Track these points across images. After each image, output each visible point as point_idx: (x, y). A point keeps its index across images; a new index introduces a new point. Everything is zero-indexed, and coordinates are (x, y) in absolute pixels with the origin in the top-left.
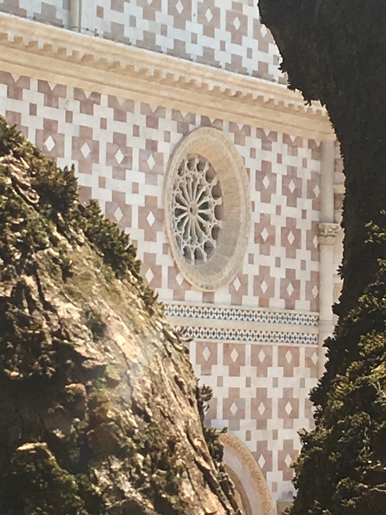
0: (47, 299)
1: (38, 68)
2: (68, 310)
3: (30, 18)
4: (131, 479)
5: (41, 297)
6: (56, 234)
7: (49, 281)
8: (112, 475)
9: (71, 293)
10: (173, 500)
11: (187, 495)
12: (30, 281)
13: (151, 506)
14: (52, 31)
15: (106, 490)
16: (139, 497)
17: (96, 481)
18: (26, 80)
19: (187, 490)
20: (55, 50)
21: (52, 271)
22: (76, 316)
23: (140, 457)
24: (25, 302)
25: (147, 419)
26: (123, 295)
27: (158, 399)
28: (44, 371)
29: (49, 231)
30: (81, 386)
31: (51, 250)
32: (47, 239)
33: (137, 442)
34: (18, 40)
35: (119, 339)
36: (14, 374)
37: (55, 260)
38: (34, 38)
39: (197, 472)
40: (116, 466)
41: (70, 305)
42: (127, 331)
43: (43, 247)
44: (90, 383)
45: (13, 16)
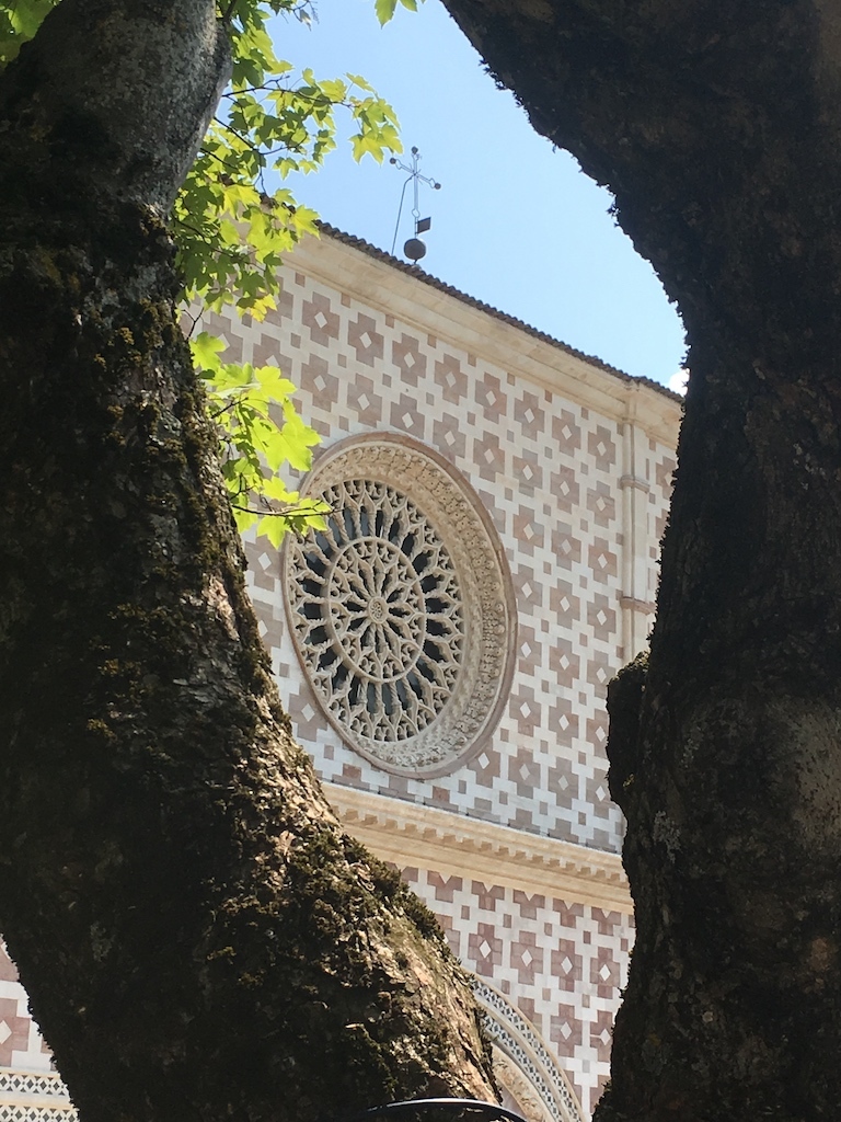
0: (372, 944)
1: (591, 895)
2: (386, 952)
3: (582, 844)
4: (415, 1049)
5: (369, 943)
6: (383, 908)
7: (374, 934)
8: (404, 1045)
9: (388, 942)
10: (442, 1063)
11: (451, 1061)
12: (362, 934)
13: (427, 1065)
14: (604, 857)
15: (399, 1053)
16: (420, 1059)
17: (393, 1048)
18: (579, 907)
19: (452, 1059)
20: (608, 876)
21: (378, 929)
22: (390, 955)
23: (423, 1037)
24: (357, 945)
25: (430, 1016)
26: (426, 948)
27: (440, 1006)
28: (365, 983)
29: (378, 907)
30: (388, 994)
31: (379, 918)
32: (376, 911)
33: (421, 1028)
34: (570, 866)
35: (417, 970)
36: (347, 984)
37: (380, 923)
38: (586, 865)
39: (461, 1050)
40: (406, 1040)
41: (386, 949)
42: (425, 967)
43: (373, 915)
44: (393, 992)
45: (565, 842)
